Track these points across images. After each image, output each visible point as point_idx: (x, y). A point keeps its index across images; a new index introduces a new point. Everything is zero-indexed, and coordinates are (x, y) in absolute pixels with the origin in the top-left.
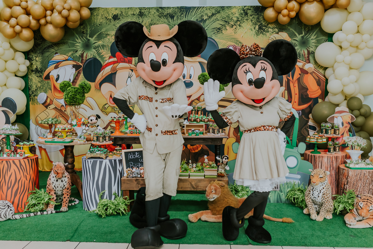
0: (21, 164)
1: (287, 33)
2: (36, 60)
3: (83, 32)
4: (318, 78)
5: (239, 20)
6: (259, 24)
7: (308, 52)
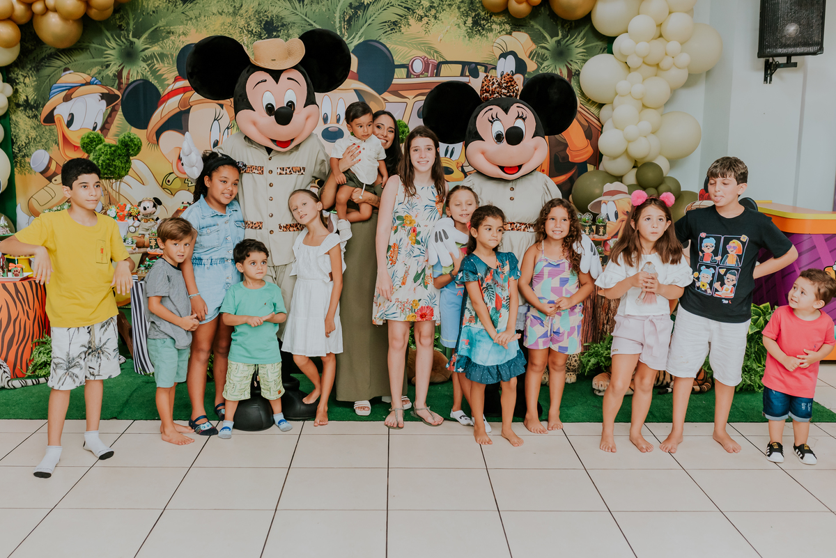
0: (17, 291)
1: (528, 34)
2: (25, 84)
3: (120, 27)
4: (586, 124)
5: (434, 7)
6: (473, 14)
7: (569, 71)
